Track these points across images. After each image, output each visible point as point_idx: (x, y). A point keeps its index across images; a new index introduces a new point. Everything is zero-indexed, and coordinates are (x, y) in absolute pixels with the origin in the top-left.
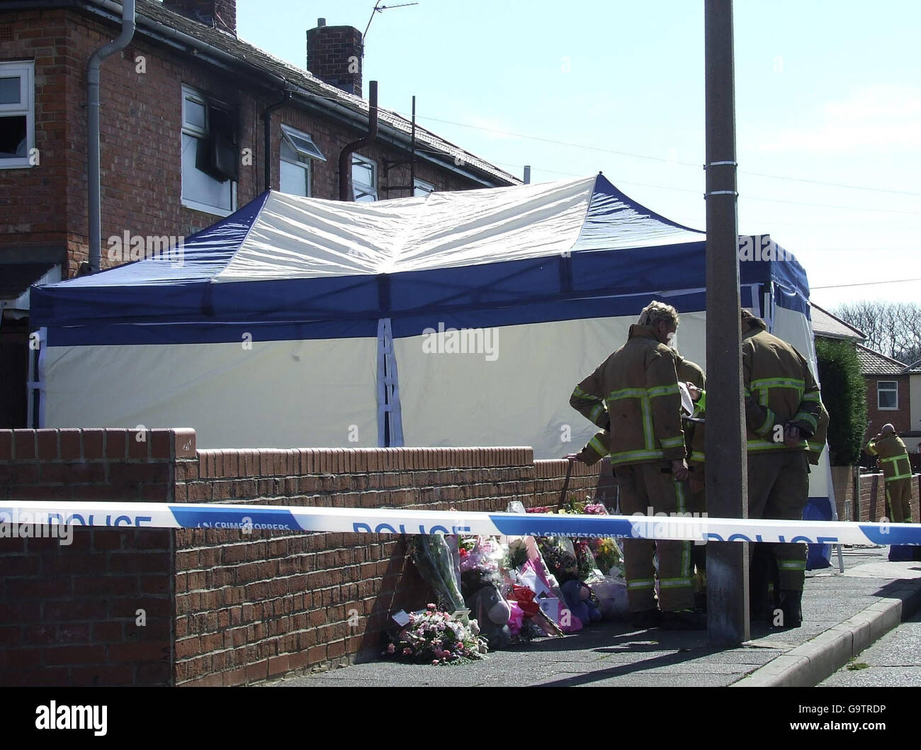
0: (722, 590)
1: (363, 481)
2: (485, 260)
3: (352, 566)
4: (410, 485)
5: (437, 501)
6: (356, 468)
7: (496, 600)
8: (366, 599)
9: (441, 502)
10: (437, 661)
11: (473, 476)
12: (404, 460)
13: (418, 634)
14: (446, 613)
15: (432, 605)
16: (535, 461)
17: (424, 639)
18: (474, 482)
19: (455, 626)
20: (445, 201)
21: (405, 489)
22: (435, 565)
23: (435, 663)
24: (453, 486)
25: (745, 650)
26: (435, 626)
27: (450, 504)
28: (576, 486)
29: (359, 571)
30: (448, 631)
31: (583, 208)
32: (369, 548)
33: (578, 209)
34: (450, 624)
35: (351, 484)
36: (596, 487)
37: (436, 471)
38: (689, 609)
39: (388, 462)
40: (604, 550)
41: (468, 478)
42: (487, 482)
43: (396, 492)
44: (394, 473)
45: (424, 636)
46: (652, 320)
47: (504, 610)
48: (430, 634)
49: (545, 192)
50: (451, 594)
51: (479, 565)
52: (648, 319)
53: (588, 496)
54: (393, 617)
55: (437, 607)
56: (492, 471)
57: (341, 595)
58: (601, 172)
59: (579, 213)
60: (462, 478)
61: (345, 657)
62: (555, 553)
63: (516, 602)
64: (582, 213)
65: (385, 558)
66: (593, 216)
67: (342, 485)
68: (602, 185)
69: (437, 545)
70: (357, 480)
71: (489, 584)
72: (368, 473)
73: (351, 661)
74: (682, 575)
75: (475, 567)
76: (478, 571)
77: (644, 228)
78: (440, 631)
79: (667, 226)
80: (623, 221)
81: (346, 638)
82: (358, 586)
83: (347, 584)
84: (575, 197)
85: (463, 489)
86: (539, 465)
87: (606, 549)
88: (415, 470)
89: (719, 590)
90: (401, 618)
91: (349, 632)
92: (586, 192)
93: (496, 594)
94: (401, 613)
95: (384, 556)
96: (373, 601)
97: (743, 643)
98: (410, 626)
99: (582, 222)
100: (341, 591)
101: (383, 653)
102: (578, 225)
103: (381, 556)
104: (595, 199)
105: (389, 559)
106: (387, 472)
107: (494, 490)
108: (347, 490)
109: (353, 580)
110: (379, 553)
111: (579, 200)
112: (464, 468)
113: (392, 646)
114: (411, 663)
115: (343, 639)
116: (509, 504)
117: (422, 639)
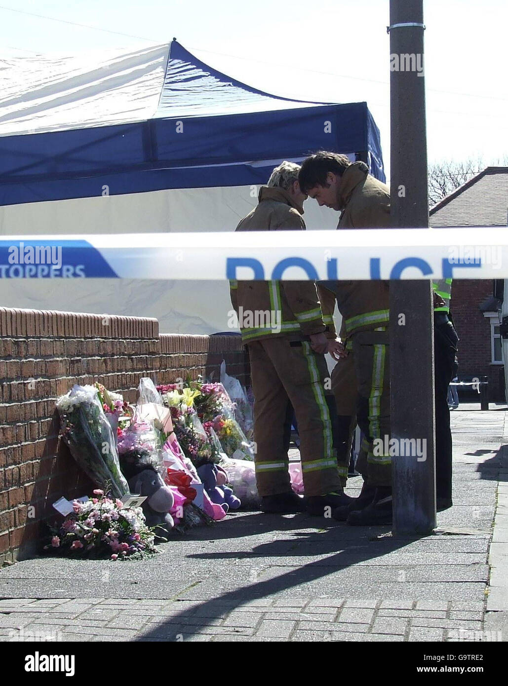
0: (410, 471)
1: (23, 346)
2: (60, 127)
3: (15, 446)
4: (62, 355)
5: (84, 374)
6: (16, 332)
7: (158, 486)
8: (26, 485)
9: (87, 375)
10: (117, 556)
11: (113, 348)
12: (57, 325)
13: (88, 525)
14: (118, 500)
15: (99, 491)
16: (160, 334)
17: (98, 531)
18: (113, 355)
19: (129, 515)
20: (7, 66)
21: (58, 359)
22: (95, 446)
23: (113, 557)
24: (97, 358)
25: (437, 537)
26: (108, 515)
27: (94, 378)
28: (191, 365)
29: (20, 451)
30: (122, 520)
31: (158, 75)
32: (29, 425)
33: (154, 76)
34: (123, 513)
35: (12, 350)
36: (205, 365)
37: (83, 340)
38: (335, 492)
39: (44, 327)
40: (226, 432)
41: (109, 349)
42: (124, 355)
43: (50, 361)
44: (49, 340)
45: (95, 526)
46: (286, 180)
47: (167, 496)
48: (102, 525)
49: (118, 58)
50: (115, 479)
51: (136, 446)
52: (282, 179)
53: (200, 376)
54: (54, 505)
55: (105, 493)
56: (128, 343)
57: (5, 480)
58: (175, 39)
59: (156, 80)
60: (104, 349)
61: (9, 553)
62: (188, 435)
63: (176, 487)
64: (159, 81)
65: (42, 438)
66: (170, 83)
67: (5, 350)
68: (177, 51)
69: (96, 422)
70: (18, 346)
71: (150, 467)
72: (27, 338)
73: (15, 557)
74: (325, 455)
75: (133, 448)
76: (136, 451)
77: (227, 95)
78: (114, 521)
79: (251, 94)
80: (204, 89)
81: (10, 530)
82: (19, 469)
83: (10, 467)
84: (149, 63)
85: (105, 361)
86: (162, 338)
87: (228, 431)
88: (66, 338)
89: (406, 471)
90: (63, 506)
91: (13, 523)
92: (161, 59)
93: (157, 479)
94: (63, 500)
95: (41, 435)
96: (33, 487)
97: (435, 530)
98: (75, 516)
99: (159, 90)
100: (5, 475)
101: (46, 547)
102: (156, 92)
103: (39, 435)
104: (171, 66)
105: (45, 439)
106: (43, 338)
107: (129, 364)
108: (9, 357)
109: (15, 463)
110: (37, 431)
111: (154, 67)
112: (105, 338)
113: (56, 539)
114: (85, 558)
115: (7, 532)
116: (141, 380)
117: (95, 530)
